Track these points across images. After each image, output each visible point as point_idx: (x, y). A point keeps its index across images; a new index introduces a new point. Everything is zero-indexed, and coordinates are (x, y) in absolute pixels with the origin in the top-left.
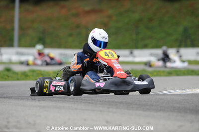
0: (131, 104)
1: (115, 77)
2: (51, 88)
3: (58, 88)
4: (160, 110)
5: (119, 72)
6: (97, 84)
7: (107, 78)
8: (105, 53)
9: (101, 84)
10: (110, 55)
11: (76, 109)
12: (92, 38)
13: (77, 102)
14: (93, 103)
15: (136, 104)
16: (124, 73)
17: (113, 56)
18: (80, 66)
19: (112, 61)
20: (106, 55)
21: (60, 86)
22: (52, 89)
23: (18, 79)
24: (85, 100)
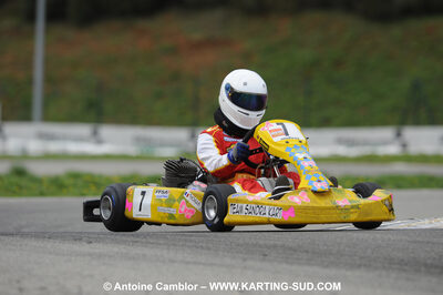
0: (295, 251)
4: (359, 266)
11: (172, 261)
13: (174, 245)
14: (209, 249)
15: (307, 252)
23: (42, 194)
24: (191, 241)
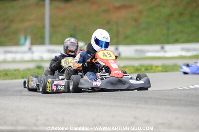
1: (112, 77)
2: (53, 87)
5: (116, 72)
6: (94, 84)
7: (104, 77)
8: (104, 53)
9: (98, 83)
11: (105, 105)
12: (94, 38)
16: (120, 72)
17: (111, 56)
19: (110, 61)
21: (61, 85)
22: (54, 88)
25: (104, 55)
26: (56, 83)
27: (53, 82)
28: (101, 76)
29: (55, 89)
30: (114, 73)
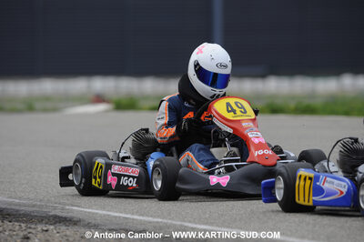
1: (252, 162)
2: (109, 178)
3: (124, 181)
5: (261, 152)
6: (214, 180)
7: (234, 164)
8: (228, 104)
10: (238, 110)
12: (195, 66)
16: (270, 152)
17: (245, 112)
18: (173, 130)
19: (244, 125)
20: (229, 112)
21: (129, 177)
22: (112, 180)
25: (230, 109)
26: (115, 169)
27: (109, 166)
28: (226, 162)
29: (114, 183)
30: (256, 154)
